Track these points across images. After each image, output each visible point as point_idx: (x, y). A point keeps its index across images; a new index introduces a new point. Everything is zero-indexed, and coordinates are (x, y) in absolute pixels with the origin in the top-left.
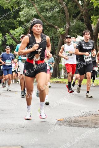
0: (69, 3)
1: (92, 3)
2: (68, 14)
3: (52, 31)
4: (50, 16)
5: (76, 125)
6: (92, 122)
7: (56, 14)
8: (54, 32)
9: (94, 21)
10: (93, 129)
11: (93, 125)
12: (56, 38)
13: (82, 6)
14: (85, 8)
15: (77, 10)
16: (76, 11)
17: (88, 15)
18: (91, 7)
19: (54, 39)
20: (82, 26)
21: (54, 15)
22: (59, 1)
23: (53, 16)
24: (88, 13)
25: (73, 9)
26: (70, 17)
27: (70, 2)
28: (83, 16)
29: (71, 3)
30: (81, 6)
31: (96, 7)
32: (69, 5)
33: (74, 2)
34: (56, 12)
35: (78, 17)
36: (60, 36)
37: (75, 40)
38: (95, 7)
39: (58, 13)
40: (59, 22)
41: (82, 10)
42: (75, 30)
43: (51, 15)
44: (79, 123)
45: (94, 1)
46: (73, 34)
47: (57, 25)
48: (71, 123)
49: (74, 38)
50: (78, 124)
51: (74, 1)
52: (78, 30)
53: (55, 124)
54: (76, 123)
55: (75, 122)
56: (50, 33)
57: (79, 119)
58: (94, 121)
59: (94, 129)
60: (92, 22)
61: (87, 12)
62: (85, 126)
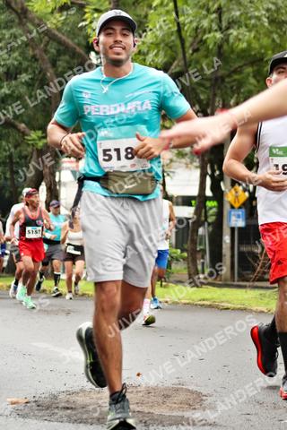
0: (62, 58)
3: (11, 139)
4: (6, 95)
5: (69, 417)
7: (23, 90)
8: (17, 140)
12: (21, 157)
19: (14, 161)
21: (17, 92)
22: (31, 53)
23: (15, 95)
27: (65, 54)
29: (67, 57)
32: (61, 64)
34: (23, 84)
36: (32, 153)
37: (77, 167)
39: (30, 85)
40: (32, 114)
43: (7, 92)
44: (80, 410)
47: (24, 122)
48: (56, 411)
49: (73, 159)
50: (75, 415)
51: (74, 54)
53: (7, 412)
54: (69, 411)
55: (68, 408)
56: (4, 143)
57: (80, 400)
62: (95, 421)
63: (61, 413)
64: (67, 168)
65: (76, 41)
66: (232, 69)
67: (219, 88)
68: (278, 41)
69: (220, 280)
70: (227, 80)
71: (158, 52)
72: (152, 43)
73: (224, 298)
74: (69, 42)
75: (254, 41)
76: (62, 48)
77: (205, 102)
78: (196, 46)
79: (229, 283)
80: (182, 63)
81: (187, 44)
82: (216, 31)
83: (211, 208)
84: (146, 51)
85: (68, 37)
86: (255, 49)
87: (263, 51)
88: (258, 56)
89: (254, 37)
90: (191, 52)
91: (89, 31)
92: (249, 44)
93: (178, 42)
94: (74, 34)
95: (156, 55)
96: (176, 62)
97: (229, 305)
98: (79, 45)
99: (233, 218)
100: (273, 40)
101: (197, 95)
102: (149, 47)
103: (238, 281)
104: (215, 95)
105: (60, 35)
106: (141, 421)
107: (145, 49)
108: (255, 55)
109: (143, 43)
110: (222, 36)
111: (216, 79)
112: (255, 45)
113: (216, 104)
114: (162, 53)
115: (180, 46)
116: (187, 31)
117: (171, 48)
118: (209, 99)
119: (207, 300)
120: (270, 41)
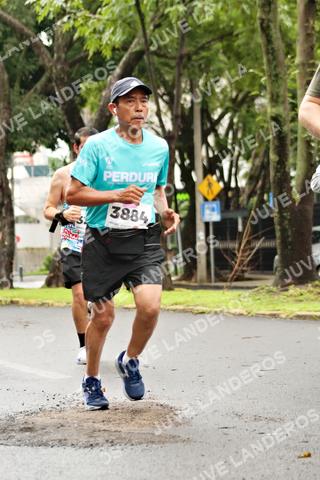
0: (9, 40)
1: (82, 40)
2: (6, 76)
6: (80, 429)
9: (91, 99)
10: (82, 450)
11: (84, 439)
13: (50, 49)
14: (59, 58)
15: (34, 64)
16: (32, 67)
17: (68, 77)
18: (80, 52)
20: (52, 116)
24: (71, 73)
25: (21, 59)
26: (12, 86)
27: (11, 36)
28: (54, 84)
29: (14, 40)
30: (46, 52)
31: (95, 54)
32: (8, 47)
33: (23, 37)
35: (38, 86)
37: (32, 161)
38: (91, 53)
41: (48, 65)
42: (30, 130)
44: (40, 432)
45: (87, 34)
46: (24, 140)
48: (13, 434)
49: (26, 153)
50: (35, 437)
51: (22, 35)
52: (37, 129)
54: (27, 434)
57: (40, 420)
58: (85, 424)
59: (87, 450)
60: (83, 102)
61: (67, 68)
62: (56, 443)
63: (19, 436)
64: (20, 164)
65: (24, 21)
66: (199, 45)
67: (185, 67)
68: (248, 12)
69: (196, 282)
70: (194, 57)
71: (115, 29)
72: (108, 20)
73: (198, 301)
74: (16, 22)
75: (221, 13)
76: (8, 29)
77: (170, 83)
78: (157, 21)
79: (206, 284)
80: (143, 40)
81: (148, 19)
82: (179, 3)
83: (182, 202)
84: (101, 29)
85: (14, 17)
86: (223, 22)
87: (232, 24)
88: (227, 29)
89: (222, 9)
90: (152, 27)
91: (38, 9)
92: (217, 16)
93: (137, 18)
94: (21, 13)
95: (113, 33)
96: (136, 40)
97: (204, 309)
98: (27, 25)
99: (207, 212)
100: (243, 11)
101: (161, 75)
102: (105, 24)
103: (216, 282)
104: (180, 75)
105: (5, 15)
106: (107, 441)
107: (100, 27)
108: (224, 28)
109: (99, 20)
110: (185, 9)
111: (181, 57)
112: (224, 17)
113: (183, 85)
114: (119, 31)
115: (139, 21)
116: (146, 5)
117: (129, 24)
118: (174, 80)
119: (180, 304)
120: (239, 11)
